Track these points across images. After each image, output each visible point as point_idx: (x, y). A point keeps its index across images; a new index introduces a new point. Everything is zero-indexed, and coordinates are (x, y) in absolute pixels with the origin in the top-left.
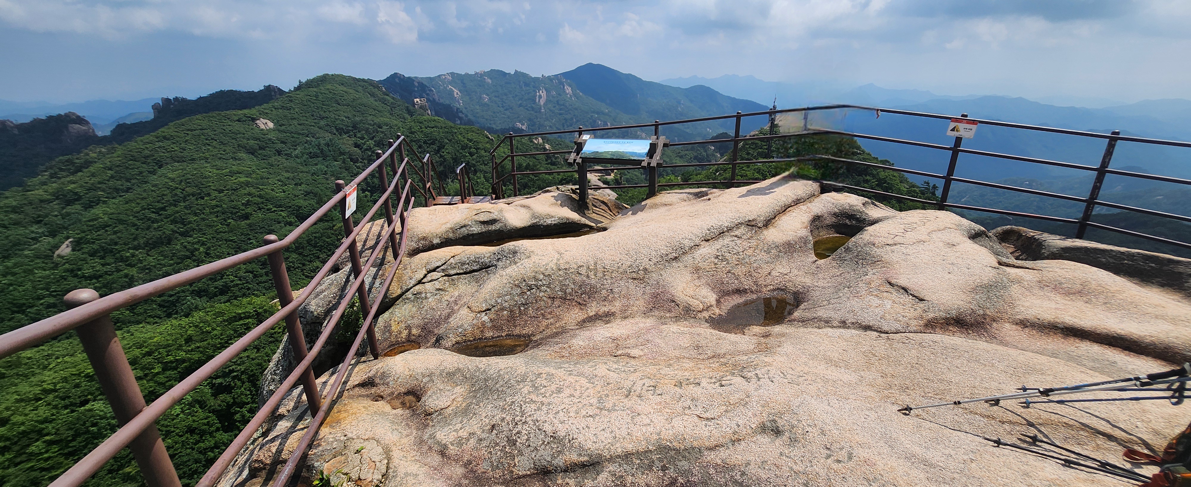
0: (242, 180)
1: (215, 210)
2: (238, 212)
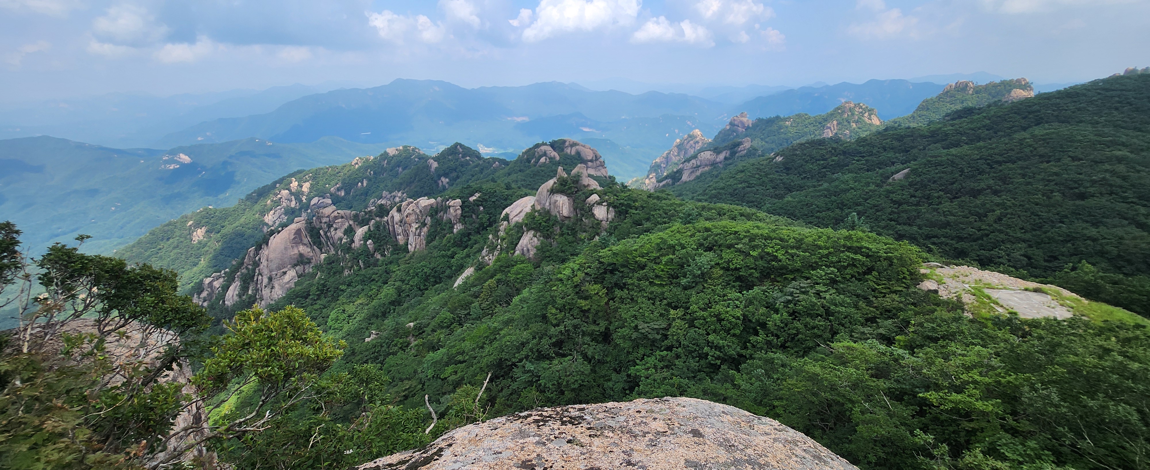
0: (1119, 153)
1: (1050, 178)
2: (1076, 188)
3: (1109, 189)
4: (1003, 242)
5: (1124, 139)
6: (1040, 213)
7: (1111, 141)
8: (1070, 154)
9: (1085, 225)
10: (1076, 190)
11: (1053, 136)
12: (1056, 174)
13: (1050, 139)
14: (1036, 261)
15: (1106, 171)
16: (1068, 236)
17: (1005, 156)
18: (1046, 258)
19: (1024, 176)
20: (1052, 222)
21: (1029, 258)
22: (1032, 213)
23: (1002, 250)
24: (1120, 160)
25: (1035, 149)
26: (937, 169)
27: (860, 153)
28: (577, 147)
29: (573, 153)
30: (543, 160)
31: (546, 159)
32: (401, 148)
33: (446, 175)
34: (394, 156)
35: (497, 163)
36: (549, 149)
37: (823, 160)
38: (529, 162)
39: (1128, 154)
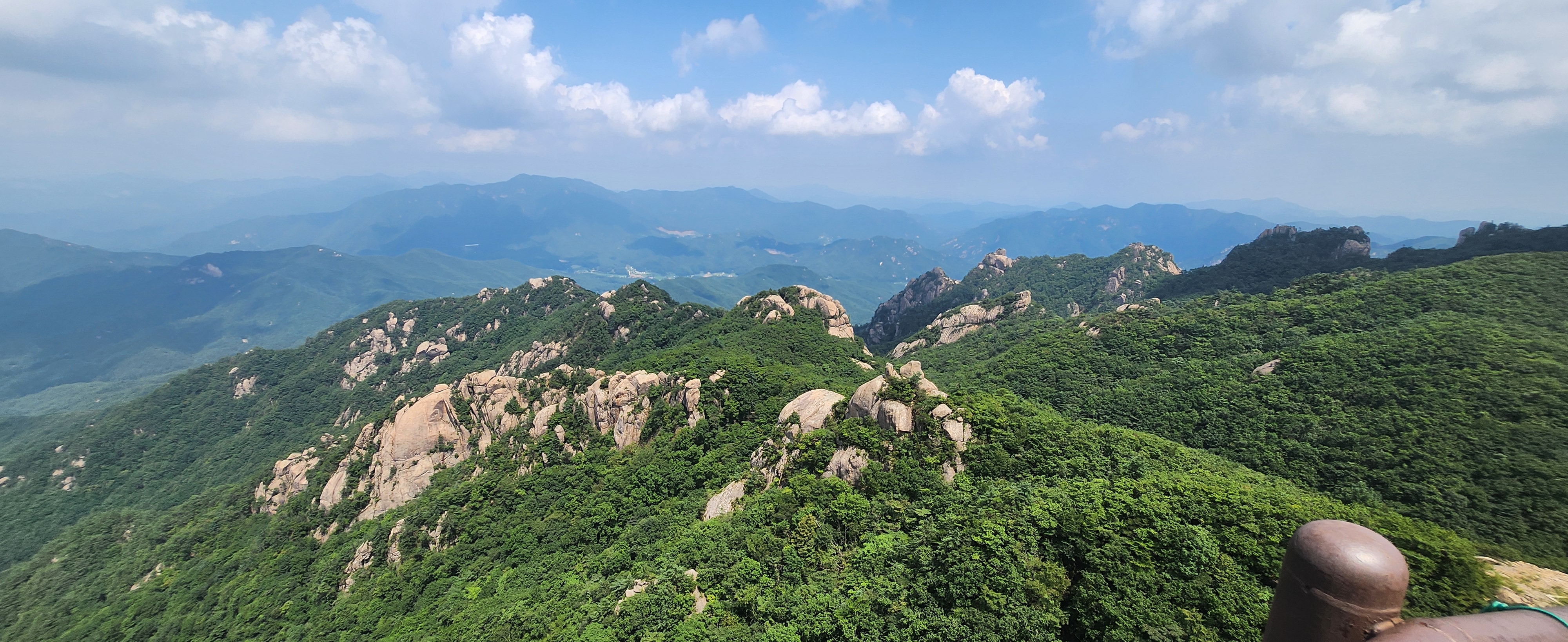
0: (1545, 362)
1: (1470, 390)
2: (1505, 405)
3: (1547, 409)
4: (1430, 472)
5: (1544, 342)
6: (1469, 437)
7: (1531, 344)
8: (1486, 358)
9: (1530, 456)
10: (1506, 409)
11: (1460, 333)
12: (1476, 385)
13: (1455, 336)
14: (1480, 501)
15: (1537, 385)
16: (1512, 469)
17: (1402, 354)
18: (1491, 498)
19: (1436, 385)
20: (1488, 450)
21: (1470, 497)
22: (1459, 436)
23: (1432, 483)
24: (1551, 371)
25: (1439, 348)
26: (1316, 365)
27: (1202, 332)
28: (816, 298)
29: (811, 306)
30: (772, 314)
31: (777, 314)
32: (550, 279)
33: (626, 324)
34: (540, 289)
35: (699, 311)
36: (777, 299)
37: (1154, 337)
38: (753, 315)
39: (1555, 363)
